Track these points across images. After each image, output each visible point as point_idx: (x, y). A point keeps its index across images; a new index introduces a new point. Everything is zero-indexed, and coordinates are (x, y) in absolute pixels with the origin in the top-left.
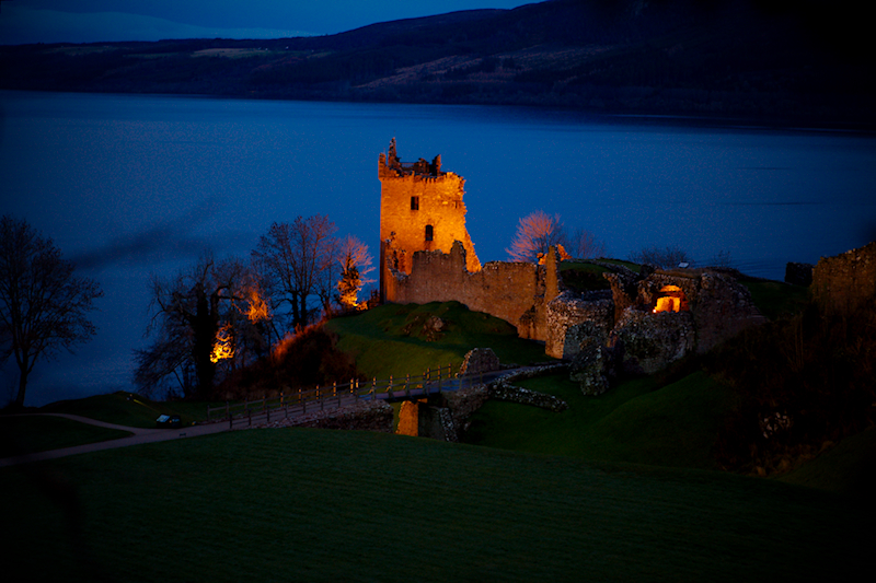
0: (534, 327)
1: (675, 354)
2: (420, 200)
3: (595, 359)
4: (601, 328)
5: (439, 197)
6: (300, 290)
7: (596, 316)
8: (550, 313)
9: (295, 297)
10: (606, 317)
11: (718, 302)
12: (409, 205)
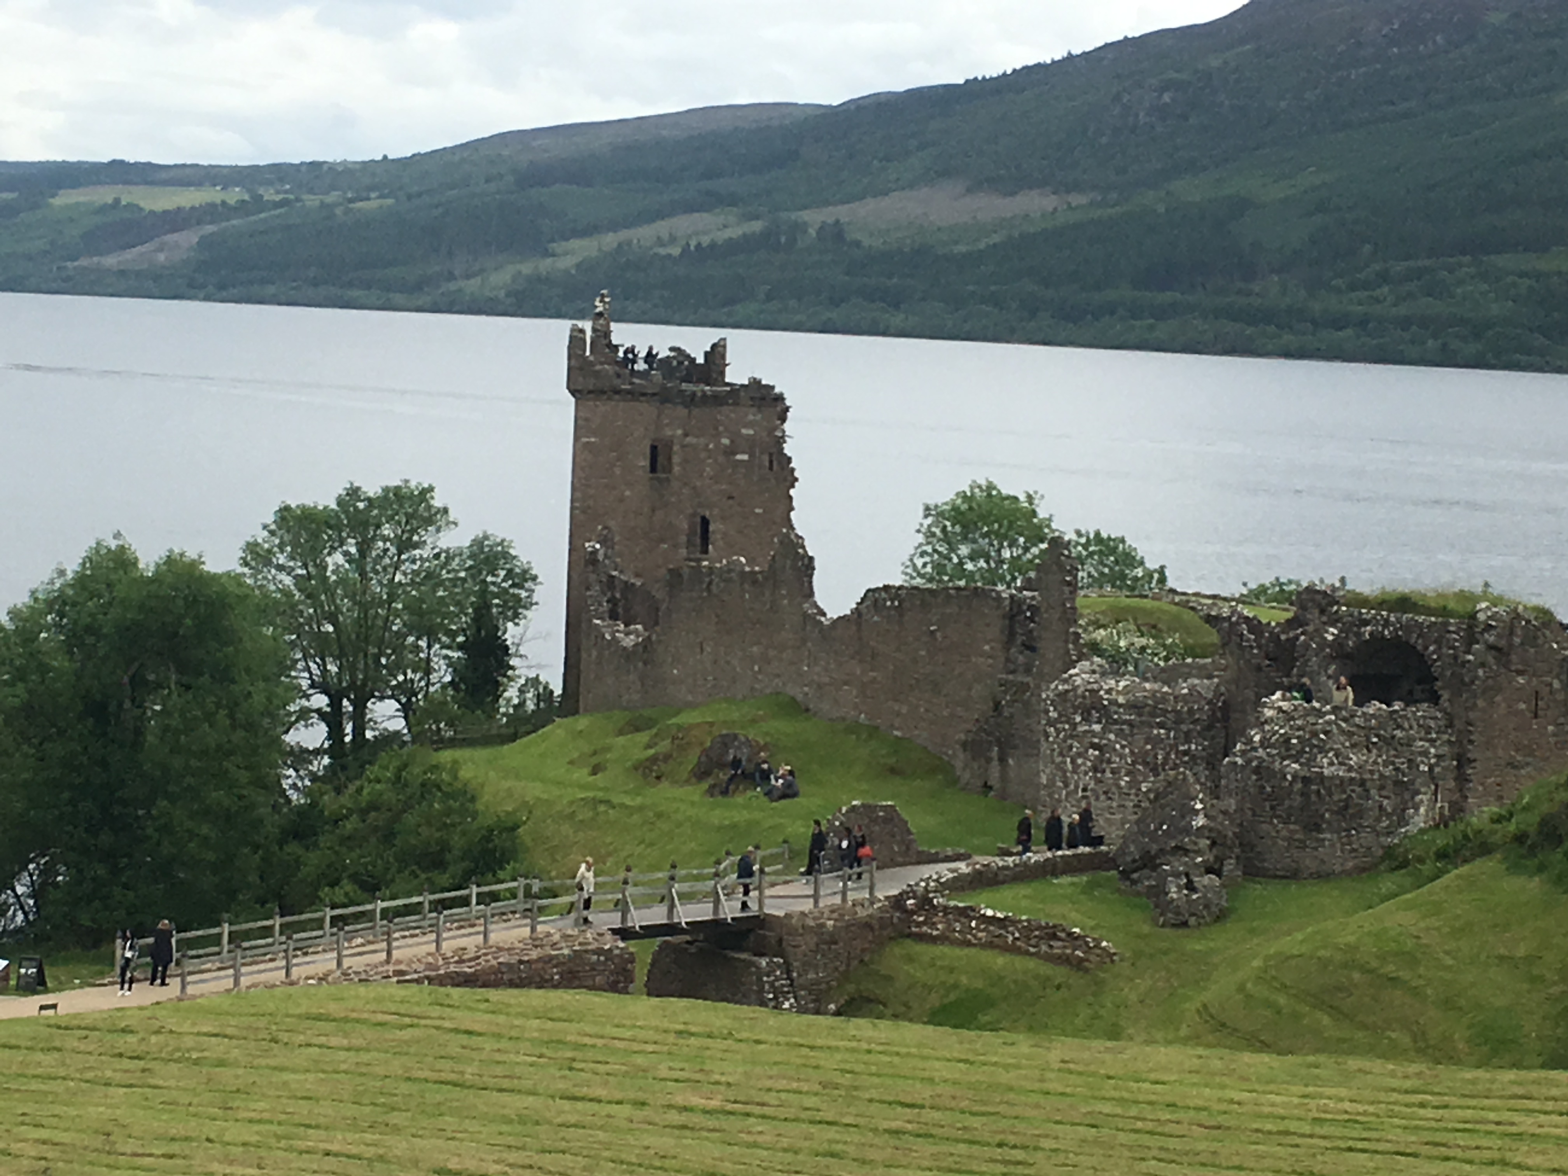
0: (1002, 760)
1: (1403, 821)
2: (676, 448)
3: (1187, 830)
4: (1193, 758)
5: (726, 441)
6: (352, 685)
7: (1178, 721)
8: (1053, 714)
9: (335, 703)
10: (1210, 727)
11: (1521, 680)
12: (645, 463)
